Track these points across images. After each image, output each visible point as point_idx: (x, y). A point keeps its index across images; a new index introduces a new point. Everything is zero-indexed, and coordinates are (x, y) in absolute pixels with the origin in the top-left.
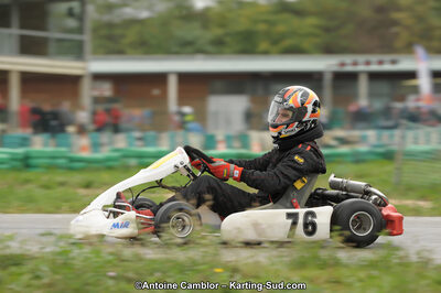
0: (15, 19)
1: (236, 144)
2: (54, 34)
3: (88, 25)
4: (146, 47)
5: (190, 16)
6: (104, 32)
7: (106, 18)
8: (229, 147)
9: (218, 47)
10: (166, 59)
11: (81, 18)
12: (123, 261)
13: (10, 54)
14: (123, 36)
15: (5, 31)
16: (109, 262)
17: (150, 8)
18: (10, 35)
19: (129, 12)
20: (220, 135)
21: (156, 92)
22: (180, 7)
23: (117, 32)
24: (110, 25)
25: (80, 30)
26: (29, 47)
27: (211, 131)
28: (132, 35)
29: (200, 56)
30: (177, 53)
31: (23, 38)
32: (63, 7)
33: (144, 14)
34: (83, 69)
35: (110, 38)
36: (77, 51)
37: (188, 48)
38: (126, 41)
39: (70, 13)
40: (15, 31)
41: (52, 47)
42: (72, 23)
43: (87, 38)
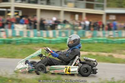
13: (83, 8)
15: (82, 2)
26: (89, 6)
40: (85, 2)
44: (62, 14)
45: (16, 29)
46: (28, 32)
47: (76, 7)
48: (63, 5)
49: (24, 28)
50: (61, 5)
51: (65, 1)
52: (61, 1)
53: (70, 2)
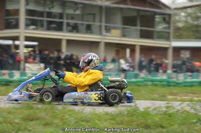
0: (138, 23)
2: (156, 29)
11: (169, 22)
13: (136, 38)
15: (134, 28)
18: (137, 29)
25: (169, 28)
26: (145, 35)
31: (141, 31)
34: (170, 45)
39: (164, 19)
40: (139, 28)
41: (155, 35)
43: (172, 31)
44: (102, 46)
45: (27, 71)
47: (124, 36)
48: (104, 33)
50: (101, 34)
51: (106, 26)
52: (100, 26)
53: (115, 28)
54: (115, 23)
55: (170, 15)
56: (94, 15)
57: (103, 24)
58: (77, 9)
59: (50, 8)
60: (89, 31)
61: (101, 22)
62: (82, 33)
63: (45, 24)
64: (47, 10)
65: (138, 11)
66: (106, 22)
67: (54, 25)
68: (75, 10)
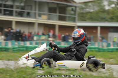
0: (58, 11)
1: (116, 46)
2: (68, 15)
3: (77, 13)
4: (92, 19)
5: (104, 11)
6: (81, 15)
7: (82, 11)
8: (114, 46)
9: (112, 20)
10: (97, 23)
11: (75, 11)
12: (87, 76)
13: (56, 20)
14: (86, 16)
16: (84, 76)
17: (93, 9)
18: (56, 15)
19: (88, 10)
20: (112, 43)
21: (94, 31)
22: (101, 9)
23: (84, 15)
24: (83, 13)
25: (75, 14)
26: (61, 19)
27: (109, 42)
28: (88, 16)
29: (107, 22)
30: (100, 21)
31: (60, 16)
32: (70, 8)
33: (92, 11)
34: (75, 25)
35: (83, 17)
36: (74, 20)
37: (103, 20)
38: (87, 18)
39: (72, 10)
40: (58, 14)
41: (67, 19)
42: (73, 12)
43: (77, 16)
44: (36, 26)
46: (6, 43)
47: (49, 19)
48: (38, 17)
49: (2, 39)
50: (35, 17)
51: (39, 13)
52: (35, 13)
53: (44, 14)
54: (43, 11)
55: (76, 7)
56: (31, 6)
57: (37, 12)
58: (21, 2)
59: (5, 2)
60: (28, 16)
61: (35, 10)
62: (24, 17)
63: (3, 12)
64: (4, 3)
65: (57, 4)
66: (39, 11)
67: (8, 12)
68: (20, 3)
